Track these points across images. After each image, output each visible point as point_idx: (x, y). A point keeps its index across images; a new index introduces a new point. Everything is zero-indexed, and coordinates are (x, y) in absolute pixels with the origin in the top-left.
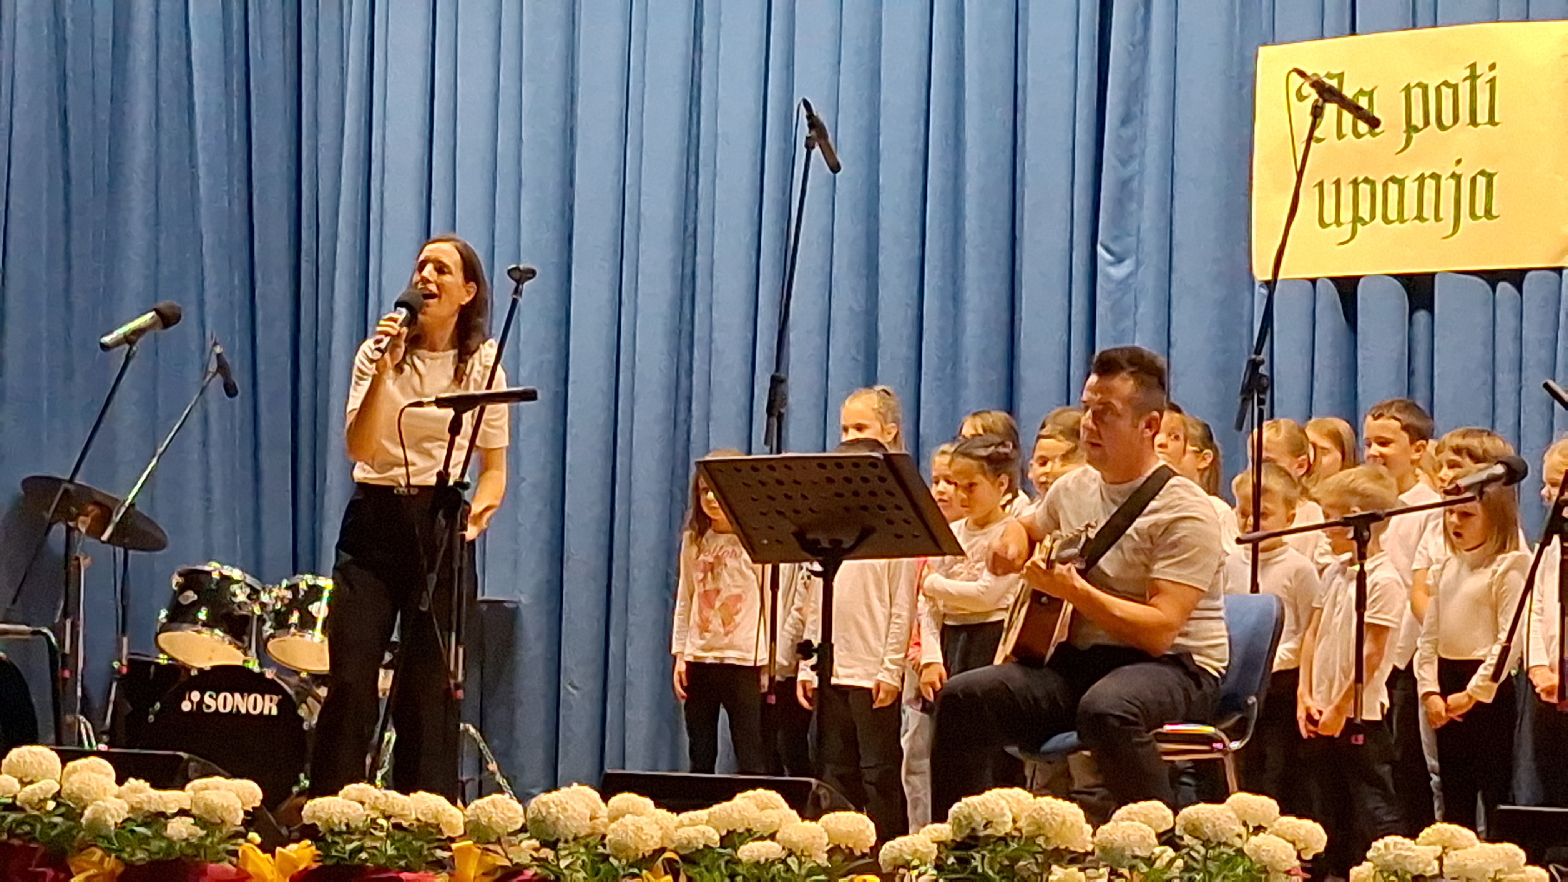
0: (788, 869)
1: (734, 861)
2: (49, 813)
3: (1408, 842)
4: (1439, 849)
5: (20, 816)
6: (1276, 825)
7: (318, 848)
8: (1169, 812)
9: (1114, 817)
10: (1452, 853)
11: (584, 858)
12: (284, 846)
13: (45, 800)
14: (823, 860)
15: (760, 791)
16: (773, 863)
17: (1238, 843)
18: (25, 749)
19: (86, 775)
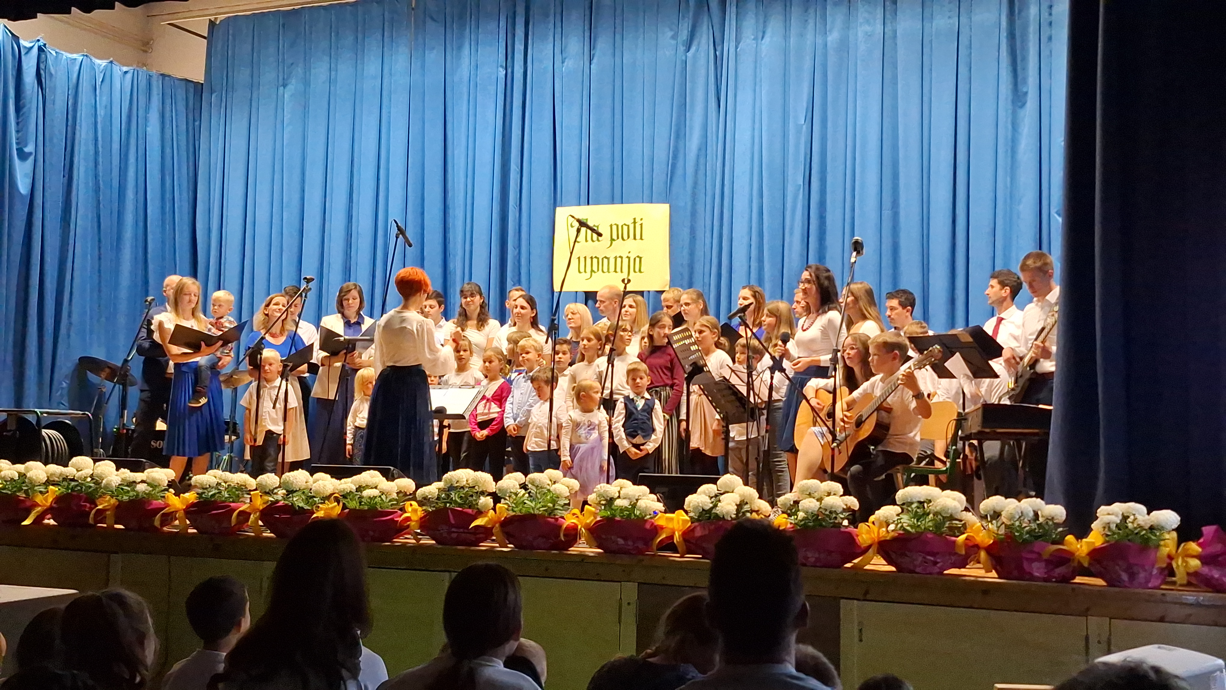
0: (382, 500)
1: (361, 497)
2: (88, 482)
3: (608, 485)
4: (619, 488)
5: (76, 483)
6: (562, 481)
7: (198, 494)
8: (524, 476)
9: (504, 478)
10: (623, 489)
11: (304, 497)
12: (184, 493)
13: (87, 477)
14: (395, 496)
15: (372, 471)
16: (376, 497)
17: (548, 487)
18: (79, 458)
19: (103, 468)
